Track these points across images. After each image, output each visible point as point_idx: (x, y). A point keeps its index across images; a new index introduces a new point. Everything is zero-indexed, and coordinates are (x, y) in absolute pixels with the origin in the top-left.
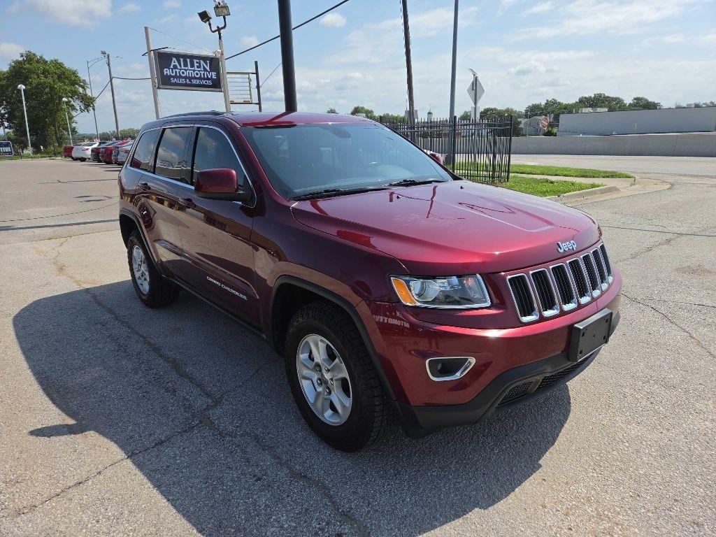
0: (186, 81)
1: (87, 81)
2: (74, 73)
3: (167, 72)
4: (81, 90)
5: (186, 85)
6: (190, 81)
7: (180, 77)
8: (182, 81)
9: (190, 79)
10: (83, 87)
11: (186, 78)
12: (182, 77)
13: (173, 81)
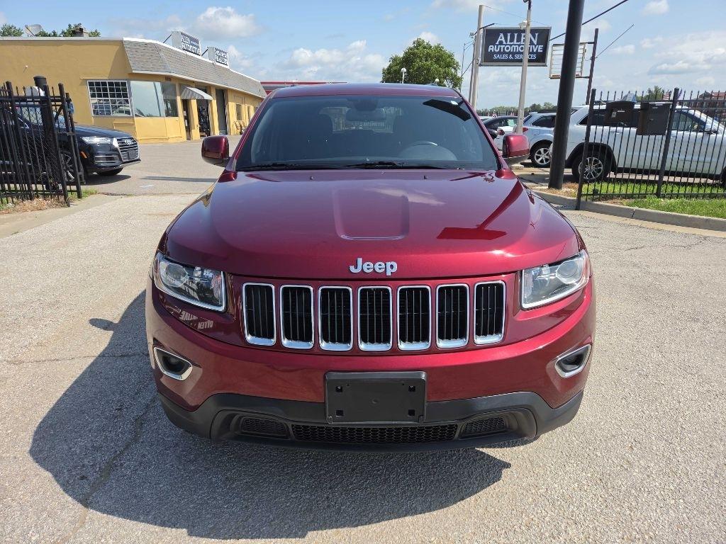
0: (509, 56)
1: (460, 64)
2: (450, 56)
3: (491, 48)
4: (453, 70)
5: (508, 61)
6: (513, 56)
7: (504, 53)
8: (505, 57)
9: (513, 54)
10: (455, 69)
11: (509, 53)
12: (506, 53)
13: (495, 57)
